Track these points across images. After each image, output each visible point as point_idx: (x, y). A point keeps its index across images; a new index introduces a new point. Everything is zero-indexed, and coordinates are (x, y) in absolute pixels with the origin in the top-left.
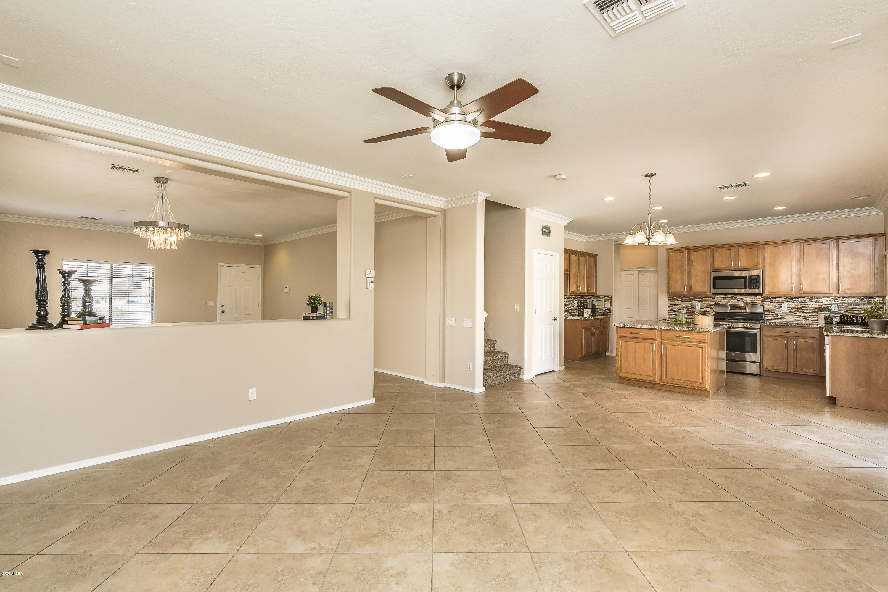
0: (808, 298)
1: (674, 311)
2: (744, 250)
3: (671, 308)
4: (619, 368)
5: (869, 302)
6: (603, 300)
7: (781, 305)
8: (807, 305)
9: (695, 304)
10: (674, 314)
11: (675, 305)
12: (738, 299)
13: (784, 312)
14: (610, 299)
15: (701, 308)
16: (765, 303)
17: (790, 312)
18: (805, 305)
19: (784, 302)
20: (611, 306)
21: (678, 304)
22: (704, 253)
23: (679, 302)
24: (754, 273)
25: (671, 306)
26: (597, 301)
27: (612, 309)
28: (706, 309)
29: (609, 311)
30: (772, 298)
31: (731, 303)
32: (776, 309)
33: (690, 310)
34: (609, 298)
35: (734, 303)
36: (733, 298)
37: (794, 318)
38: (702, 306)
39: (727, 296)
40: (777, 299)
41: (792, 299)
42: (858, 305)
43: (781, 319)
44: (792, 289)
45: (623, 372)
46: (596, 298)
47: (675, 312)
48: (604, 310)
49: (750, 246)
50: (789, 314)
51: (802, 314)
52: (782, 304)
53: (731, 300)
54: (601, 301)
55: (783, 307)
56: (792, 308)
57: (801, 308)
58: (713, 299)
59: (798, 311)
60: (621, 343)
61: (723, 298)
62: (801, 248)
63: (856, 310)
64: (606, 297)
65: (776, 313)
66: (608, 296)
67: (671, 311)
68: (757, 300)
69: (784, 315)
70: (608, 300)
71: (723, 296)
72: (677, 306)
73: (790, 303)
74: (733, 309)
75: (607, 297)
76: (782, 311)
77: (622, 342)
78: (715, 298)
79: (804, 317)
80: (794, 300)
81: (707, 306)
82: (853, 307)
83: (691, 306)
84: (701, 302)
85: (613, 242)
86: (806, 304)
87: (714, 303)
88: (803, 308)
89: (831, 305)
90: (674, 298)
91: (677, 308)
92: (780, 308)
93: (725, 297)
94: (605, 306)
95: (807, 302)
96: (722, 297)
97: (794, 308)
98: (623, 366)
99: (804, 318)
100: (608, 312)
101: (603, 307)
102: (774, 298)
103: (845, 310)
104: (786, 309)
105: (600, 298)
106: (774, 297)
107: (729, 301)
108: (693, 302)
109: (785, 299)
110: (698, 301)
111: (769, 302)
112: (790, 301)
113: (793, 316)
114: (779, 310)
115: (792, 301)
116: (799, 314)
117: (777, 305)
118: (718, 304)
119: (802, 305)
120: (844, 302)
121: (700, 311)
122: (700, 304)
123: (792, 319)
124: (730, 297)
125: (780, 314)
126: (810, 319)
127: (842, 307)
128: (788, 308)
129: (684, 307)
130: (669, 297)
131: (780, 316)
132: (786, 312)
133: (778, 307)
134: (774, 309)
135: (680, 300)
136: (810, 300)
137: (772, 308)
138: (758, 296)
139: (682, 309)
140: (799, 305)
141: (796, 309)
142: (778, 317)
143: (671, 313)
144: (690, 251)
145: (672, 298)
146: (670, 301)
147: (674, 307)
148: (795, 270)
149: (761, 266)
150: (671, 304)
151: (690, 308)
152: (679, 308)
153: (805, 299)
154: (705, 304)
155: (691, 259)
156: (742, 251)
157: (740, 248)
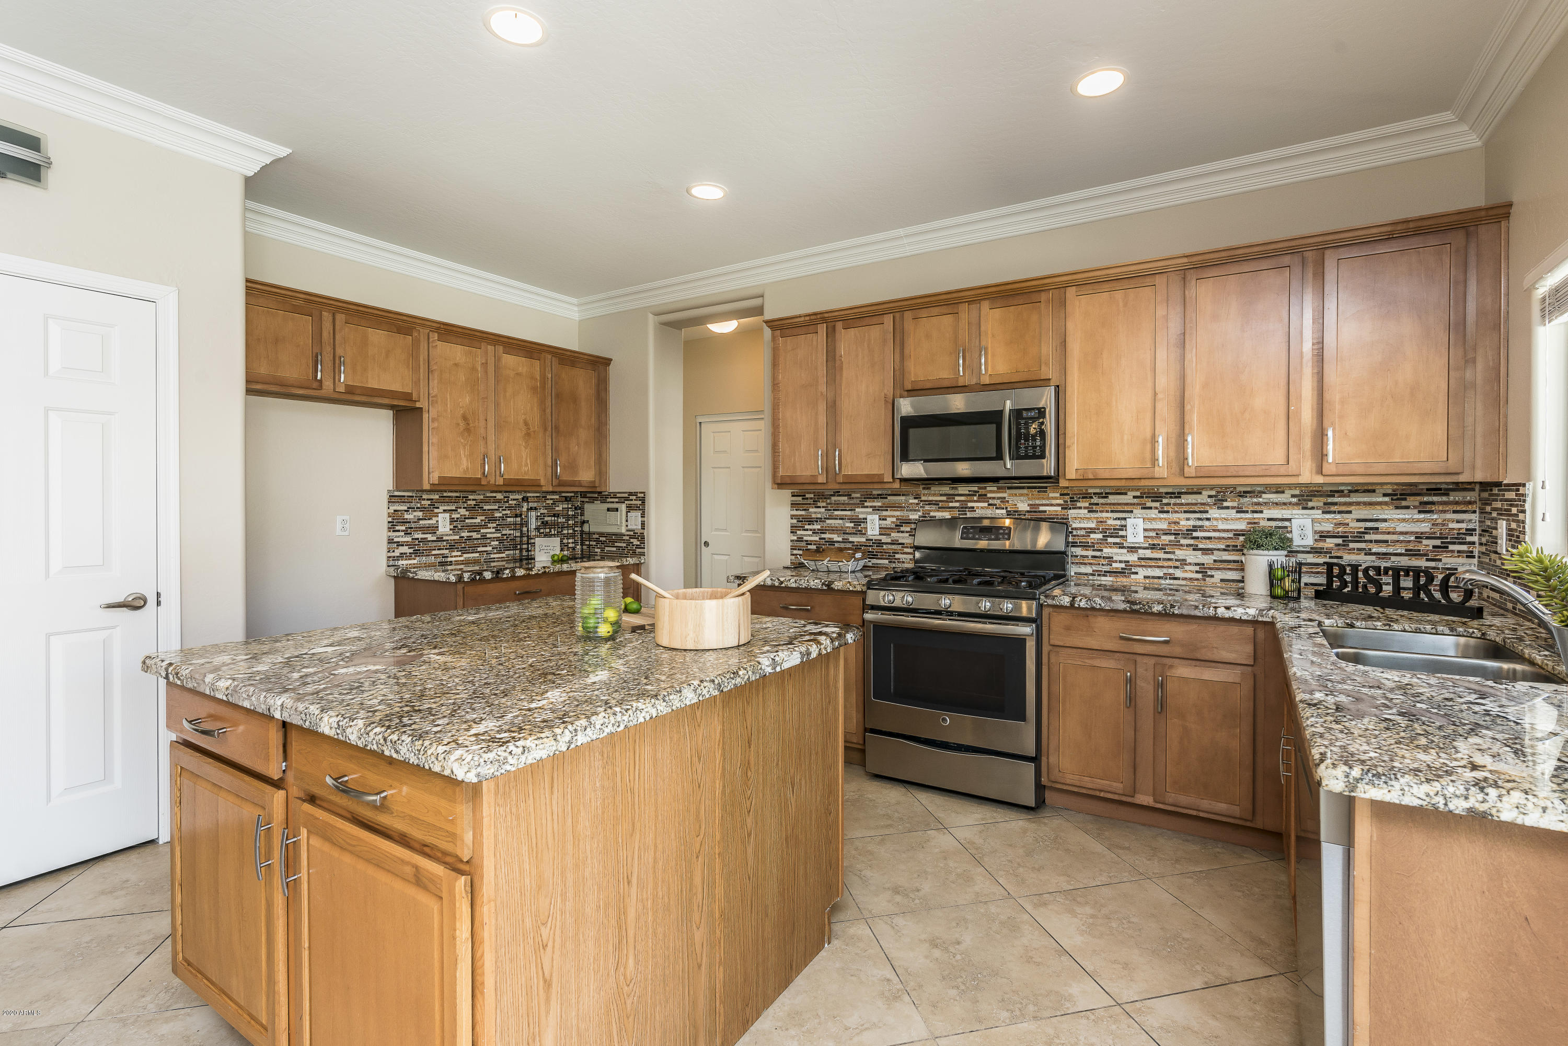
0: (1212, 493)
1: (808, 543)
2: (997, 313)
3: (798, 532)
5: (1424, 508)
6: (623, 507)
7: (1123, 522)
8: (1208, 519)
9: (865, 521)
11: (811, 522)
12: (991, 501)
13: (1133, 549)
14: (640, 502)
15: (884, 531)
16: (1072, 513)
17: (1153, 547)
18: (1200, 523)
19: (1132, 512)
20: (643, 524)
21: (818, 520)
23: (821, 513)
24: (1028, 398)
25: (799, 524)
26: (608, 510)
27: (648, 536)
28: (895, 535)
29: (638, 543)
30: (1095, 494)
31: (969, 515)
32: (1107, 536)
33: (851, 538)
34: (638, 499)
35: (979, 513)
36: (975, 498)
37: (1165, 571)
38: (883, 524)
39: (956, 488)
40: (1112, 499)
41: (1157, 497)
42: (1385, 520)
43: (1122, 573)
44: (1154, 460)
46: (609, 500)
47: (810, 547)
48: (627, 538)
49: (1017, 295)
50: (1148, 553)
51: (1193, 557)
52: (1125, 519)
53: (970, 505)
54: (617, 510)
55: (1129, 532)
56: (1159, 533)
57: (1188, 534)
58: (916, 501)
59: (1177, 544)
61: (944, 498)
62: (1187, 292)
63: (1376, 541)
64: (631, 497)
65: (1107, 551)
66: (635, 494)
67: (800, 544)
68: (1047, 505)
69: (1133, 558)
70: (637, 508)
71: (946, 489)
72: (814, 527)
73: (1153, 514)
74: (971, 536)
75: (634, 497)
76: (1126, 545)
78: (922, 498)
79: (1197, 568)
80: (1165, 501)
81: (898, 527)
82: (1366, 528)
83: (852, 525)
84: (881, 513)
85: (651, 316)
86: (1205, 516)
87: (919, 514)
88: (1195, 534)
89: (1289, 520)
90: (807, 499)
91: (815, 532)
92: (1121, 533)
93: (952, 492)
94: (629, 527)
95: (1207, 508)
96: (942, 494)
97: (1166, 534)
99: (1197, 572)
100: (638, 547)
101: (623, 530)
102: (1099, 495)
103: (1340, 541)
104: (1140, 539)
105: (617, 500)
106: (1102, 493)
107: (963, 508)
108: (860, 513)
109: (1136, 501)
110: (875, 509)
111: (1086, 511)
112: (1150, 508)
113: (1161, 563)
114: (1117, 540)
115: (1157, 504)
116: (1180, 554)
117: (1110, 522)
118: (931, 517)
119: (1191, 523)
120: (1333, 508)
121: (880, 543)
122: (880, 519)
123: (1158, 572)
124: (968, 493)
125: (1121, 555)
126: (1219, 575)
127: (1328, 527)
128: (1147, 534)
129: (833, 530)
130: (793, 496)
131: (1121, 562)
132: (1140, 548)
133: (1114, 529)
134: (1100, 536)
135: (824, 504)
136: (1219, 502)
137: (1095, 533)
138: (1046, 487)
139: (827, 536)
140: (1182, 523)
141: (1172, 538)
142: (1114, 565)
143: (798, 549)
144: (834, 328)
145: (803, 499)
146: (796, 510)
147: (807, 530)
148: (1165, 381)
149: (1048, 372)
150: (799, 520)
151: (850, 534)
152: (821, 533)
153: (1203, 499)
154: (892, 517)
155: (838, 355)
156: (991, 318)
157: (985, 306)
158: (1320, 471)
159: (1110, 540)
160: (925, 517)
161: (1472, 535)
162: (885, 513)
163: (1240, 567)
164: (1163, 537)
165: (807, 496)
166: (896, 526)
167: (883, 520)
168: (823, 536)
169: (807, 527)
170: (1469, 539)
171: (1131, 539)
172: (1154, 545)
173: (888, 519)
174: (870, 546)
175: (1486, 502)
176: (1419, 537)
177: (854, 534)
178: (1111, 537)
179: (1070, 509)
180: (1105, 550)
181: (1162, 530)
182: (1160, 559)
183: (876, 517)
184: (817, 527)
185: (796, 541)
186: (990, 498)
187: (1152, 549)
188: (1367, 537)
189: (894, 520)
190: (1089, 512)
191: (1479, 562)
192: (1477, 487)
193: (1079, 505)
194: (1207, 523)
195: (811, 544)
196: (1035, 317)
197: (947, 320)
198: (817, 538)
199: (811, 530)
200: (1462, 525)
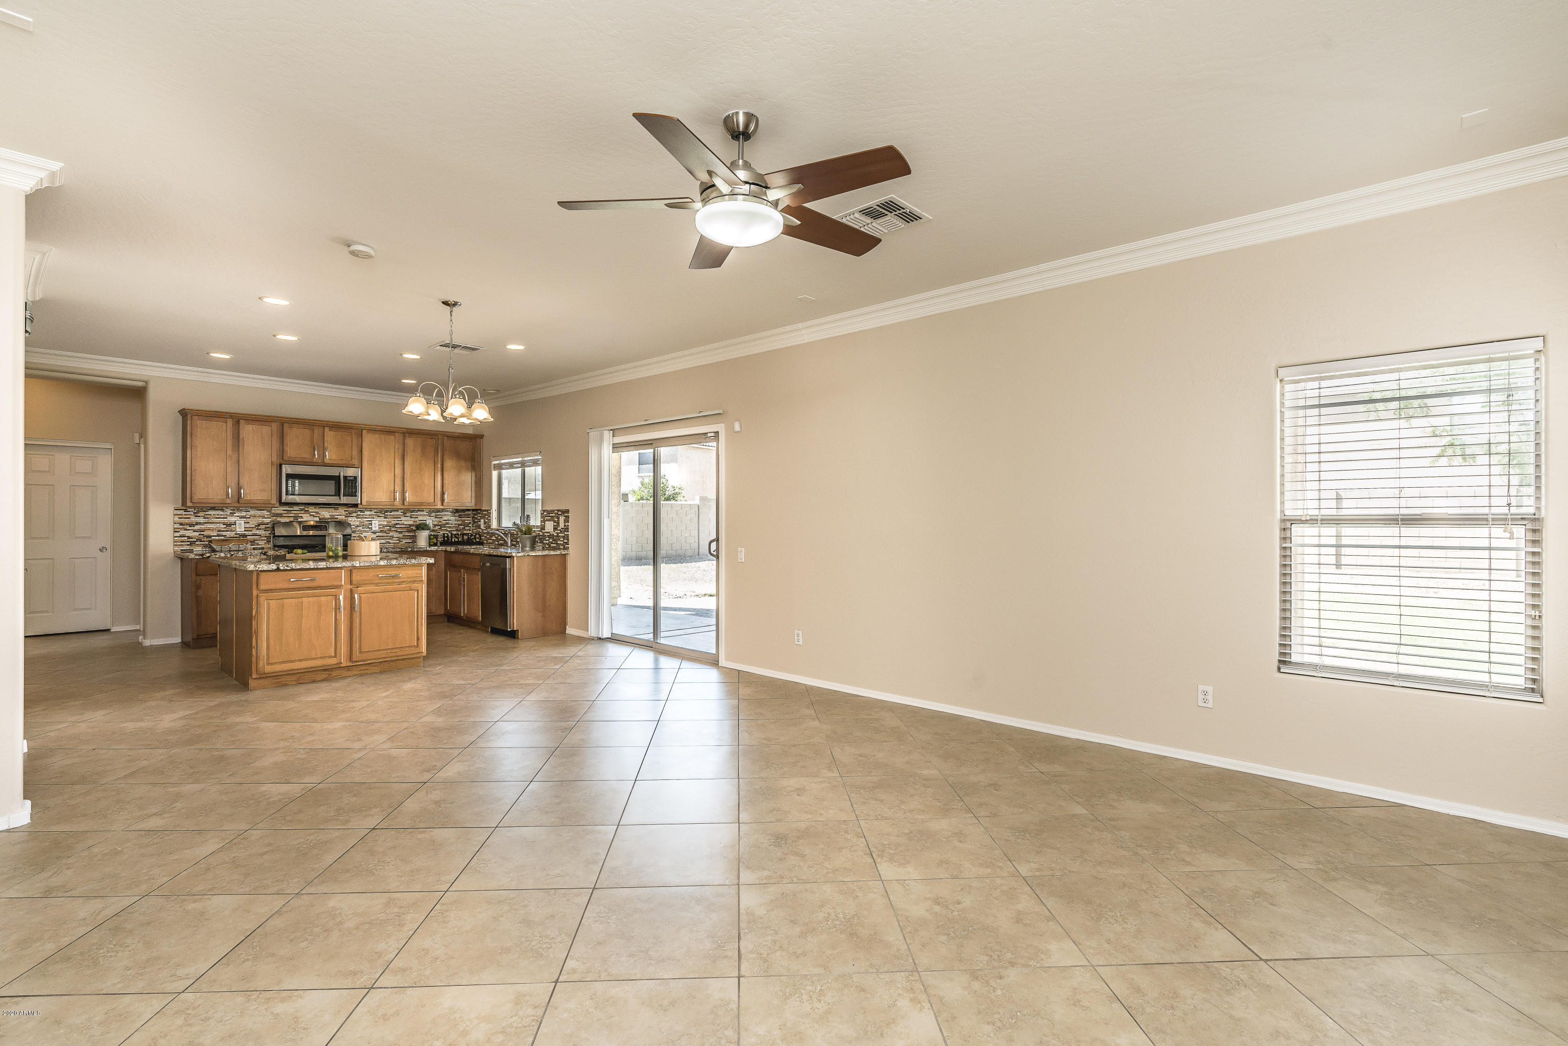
0: (402, 511)
1: (189, 537)
2: (332, 433)
3: (181, 531)
4: (264, 657)
5: (460, 517)
7: (371, 522)
8: (401, 521)
9: (235, 524)
10: (189, 543)
11: (191, 525)
12: (311, 514)
13: (374, 533)
15: (246, 529)
16: (350, 519)
17: (381, 531)
18: (397, 522)
19: (373, 518)
21: (197, 524)
22: (266, 429)
23: (201, 520)
24: (350, 472)
25: (181, 527)
28: (255, 531)
30: (356, 511)
31: (299, 520)
32: (363, 528)
33: (224, 534)
36: (303, 512)
37: (387, 540)
38: (247, 526)
40: (364, 513)
41: (382, 513)
42: (451, 520)
44: (395, 499)
45: (272, 664)
47: (190, 540)
49: (340, 428)
50: (380, 534)
51: (396, 535)
52: (371, 521)
53: (300, 515)
55: (373, 526)
56: (384, 526)
57: (394, 526)
58: (269, 513)
59: (390, 530)
60: (268, 604)
61: (285, 512)
63: (449, 527)
67: (182, 538)
68: (338, 515)
72: (195, 528)
73: (382, 519)
74: (306, 529)
76: (371, 531)
77: (272, 602)
78: (272, 512)
79: (397, 539)
80: (386, 514)
81: (257, 526)
82: (446, 523)
83: (225, 526)
84: (245, 519)
86: (399, 519)
87: (270, 519)
88: (397, 526)
89: (426, 520)
90: (189, 512)
91: (195, 531)
92: (369, 527)
95: (400, 516)
96: (284, 510)
97: (386, 526)
98: (272, 650)
103: (439, 527)
104: (376, 529)
106: (359, 511)
107: (296, 517)
108: (231, 519)
109: (375, 514)
110: (241, 517)
112: (380, 517)
113: (384, 538)
114: (367, 529)
115: (383, 515)
116: (391, 534)
117: (365, 522)
118: (277, 521)
119: (395, 522)
120: (438, 516)
121: (245, 536)
122: (245, 523)
126: (404, 541)
127: (436, 523)
128: (380, 526)
129: (210, 529)
130: (176, 510)
133: (366, 525)
134: (361, 528)
135: (203, 515)
136: (404, 513)
137: (358, 527)
139: (205, 533)
140: (392, 522)
141: (389, 528)
143: (181, 542)
144: (238, 422)
145: (185, 512)
146: (179, 518)
147: (189, 530)
148: (398, 471)
149: (356, 462)
150: (181, 524)
151: (223, 531)
152: (200, 531)
153: (399, 513)
154: (253, 522)
155: (241, 437)
156: (329, 435)
157: (327, 429)
158: (442, 505)
160: (274, 521)
162: (248, 519)
163: (415, 537)
164: (386, 528)
165: (188, 510)
167: (247, 523)
168: (202, 533)
169: (188, 528)
171: (373, 529)
173: (250, 522)
174: (237, 537)
175: (475, 514)
176: (459, 525)
177: (226, 531)
179: (348, 517)
182: (384, 536)
183: (243, 522)
184: (197, 527)
185: (179, 537)
186: (311, 512)
188: (446, 526)
190: (356, 518)
192: (479, 510)
193: (352, 515)
194: (400, 522)
195: (192, 538)
196: (349, 438)
197: (307, 432)
198: (197, 534)
199: (192, 530)
200: (468, 522)
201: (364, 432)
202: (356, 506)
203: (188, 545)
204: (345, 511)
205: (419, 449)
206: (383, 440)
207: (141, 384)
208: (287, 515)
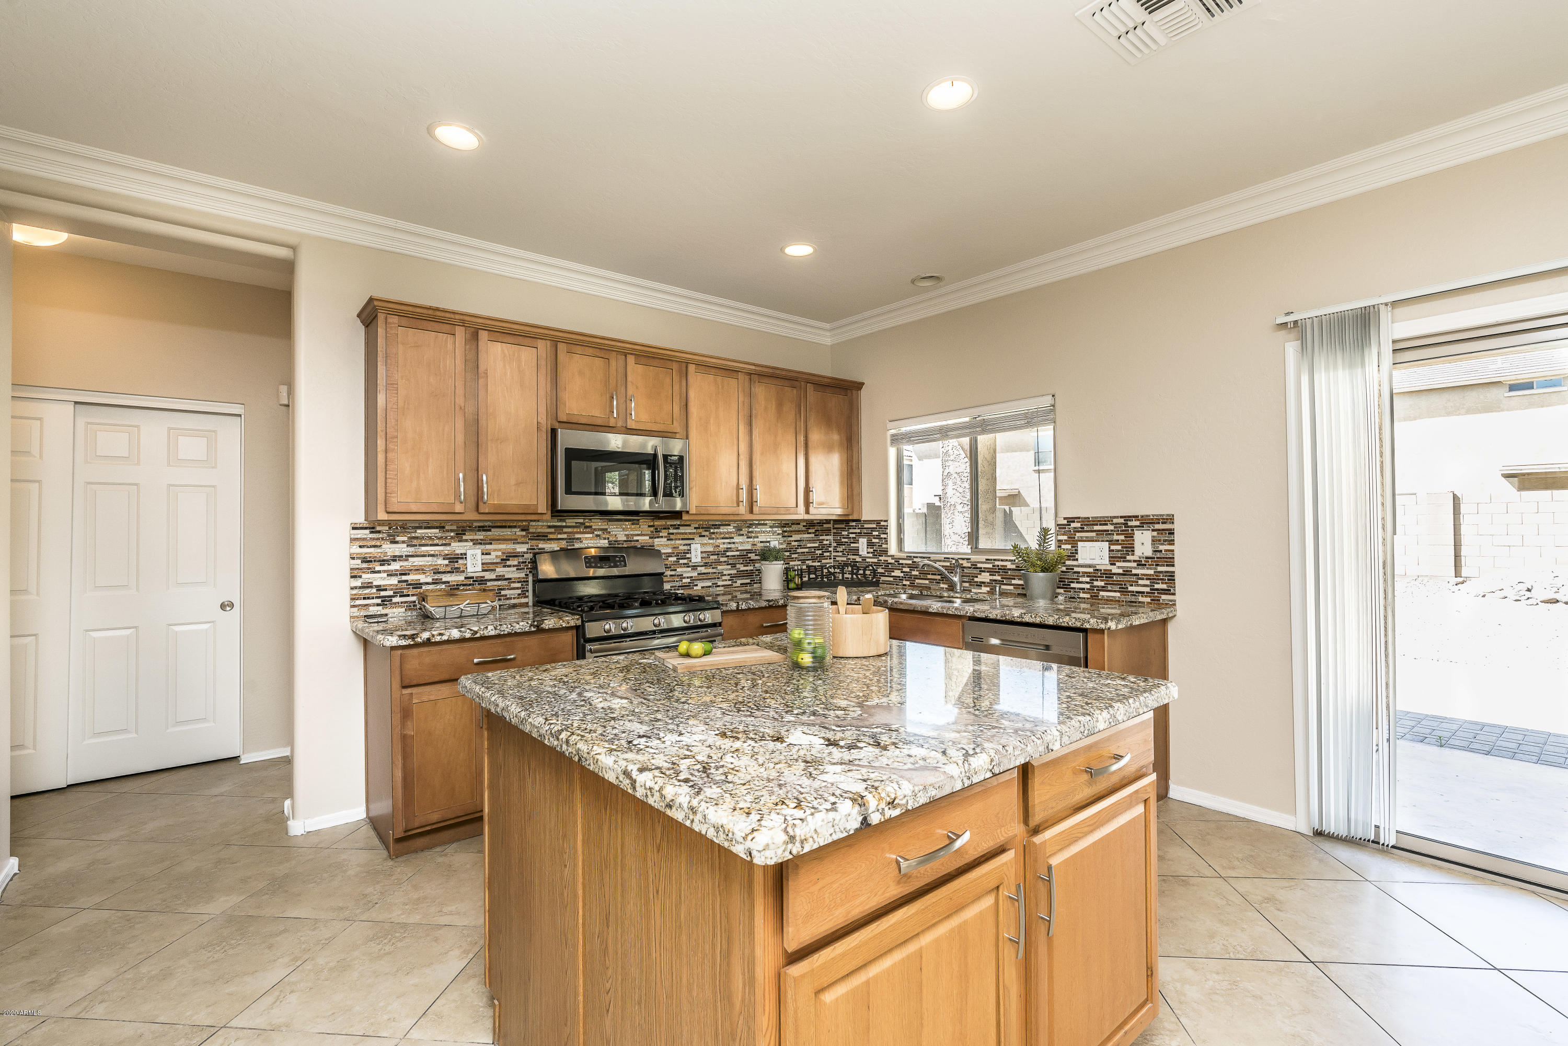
0: (733, 525)
1: (380, 588)
2: (640, 368)
3: (364, 576)
7: (689, 547)
8: (734, 543)
9: (463, 556)
10: (379, 601)
11: (383, 562)
12: (595, 533)
13: (694, 568)
15: (487, 567)
16: (659, 541)
17: (706, 565)
18: (729, 546)
19: (693, 539)
21: (395, 559)
22: (527, 355)
23: (401, 549)
24: (673, 447)
25: (365, 565)
28: (500, 570)
30: (671, 525)
31: (578, 546)
32: (679, 559)
33: (445, 578)
35: (585, 544)
36: (582, 530)
37: (713, 581)
39: (564, 521)
40: (682, 530)
41: (707, 529)
43: (688, 586)
44: (739, 502)
47: (383, 593)
49: (652, 358)
50: (703, 570)
51: (727, 570)
52: (690, 545)
53: (577, 536)
55: (692, 555)
56: (709, 554)
57: (724, 554)
58: (524, 533)
59: (719, 561)
61: (552, 530)
65: (680, 570)
67: (367, 591)
69: (694, 574)
72: (390, 568)
73: (705, 540)
74: (593, 564)
76: (690, 564)
78: (531, 530)
79: (730, 578)
80: (712, 531)
81: (504, 561)
83: (446, 562)
84: (483, 547)
86: (732, 541)
87: (527, 546)
88: (727, 554)
89: (769, 542)
90: (381, 533)
91: (391, 574)
92: (688, 556)
93: (559, 524)
95: (733, 535)
96: (550, 527)
97: (712, 555)
99: (729, 580)
104: (699, 560)
106: (675, 525)
107: (572, 540)
108: (457, 547)
109: (697, 531)
110: (476, 542)
111: (666, 539)
112: (704, 536)
113: (711, 576)
114: (685, 561)
115: (707, 533)
116: (720, 568)
117: (681, 548)
118: (540, 549)
119: (725, 546)
121: (482, 581)
122: (483, 554)
123: (709, 584)
124: (574, 524)
125: (688, 573)
128: (702, 555)
129: (420, 570)
130: (354, 528)
131: (688, 578)
132: (698, 566)
133: (684, 553)
134: (674, 559)
135: (405, 539)
136: (737, 531)
137: (672, 556)
138: (638, 520)
139: (411, 578)
140: (721, 546)
141: (716, 557)
142: (684, 581)
143: (364, 598)
144: (475, 336)
145: (372, 532)
146: (360, 547)
147: (379, 572)
148: (743, 447)
149: (677, 427)
150: (365, 560)
151: (444, 573)
152: (401, 574)
153: (731, 529)
154: (497, 551)
155: (481, 369)
156: (635, 371)
157: (631, 359)
158: (807, 512)
159: (681, 561)
160: (534, 549)
161: (830, 547)
162: (488, 547)
164: (712, 557)
165: (378, 528)
166: (502, 560)
167: (486, 554)
168: (404, 578)
169: (378, 568)
170: (830, 549)
171: (693, 560)
172: (706, 563)
173: (492, 553)
174: (470, 585)
175: (841, 530)
177: (449, 572)
178: (682, 559)
179: (655, 538)
180: (678, 570)
181: (710, 552)
182: (709, 573)
183: (479, 552)
184: (395, 566)
185: (360, 588)
186: (594, 529)
187: (705, 566)
189: (500, 553)
190: (668, 540)
191: (834, 561)
192: (832, 522)
193: (661, 534)
194: (733, 546)
195: (386, 590)
196: (668, 380)
197: (598, 362)
198: (394, 581)
199: (385, 571)
200: (828, 542)
201: (692, 368)
202: (677, 515)
203: (378, 605)
204: (649, 526)
205: (774, 407)
206: (720, 387)
207: (282, 253)
208: (555, 537)
